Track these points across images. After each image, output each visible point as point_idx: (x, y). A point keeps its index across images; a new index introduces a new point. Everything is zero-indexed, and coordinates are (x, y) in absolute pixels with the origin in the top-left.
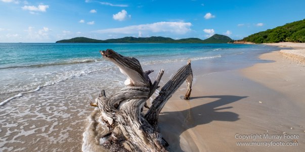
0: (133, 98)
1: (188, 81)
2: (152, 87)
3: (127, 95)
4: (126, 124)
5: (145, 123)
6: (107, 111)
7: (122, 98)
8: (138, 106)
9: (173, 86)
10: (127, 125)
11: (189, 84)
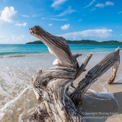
0: (59, 78)
1: (114, 67)
2: (79, 69)
3: (54, 74)
4: (50, 101)
5: (69, 103)
6: (36, 87)
7: (49, 77)
8: (63, 86)
9: (99, 70)
10: (51, 103)
11: (114, 70)
